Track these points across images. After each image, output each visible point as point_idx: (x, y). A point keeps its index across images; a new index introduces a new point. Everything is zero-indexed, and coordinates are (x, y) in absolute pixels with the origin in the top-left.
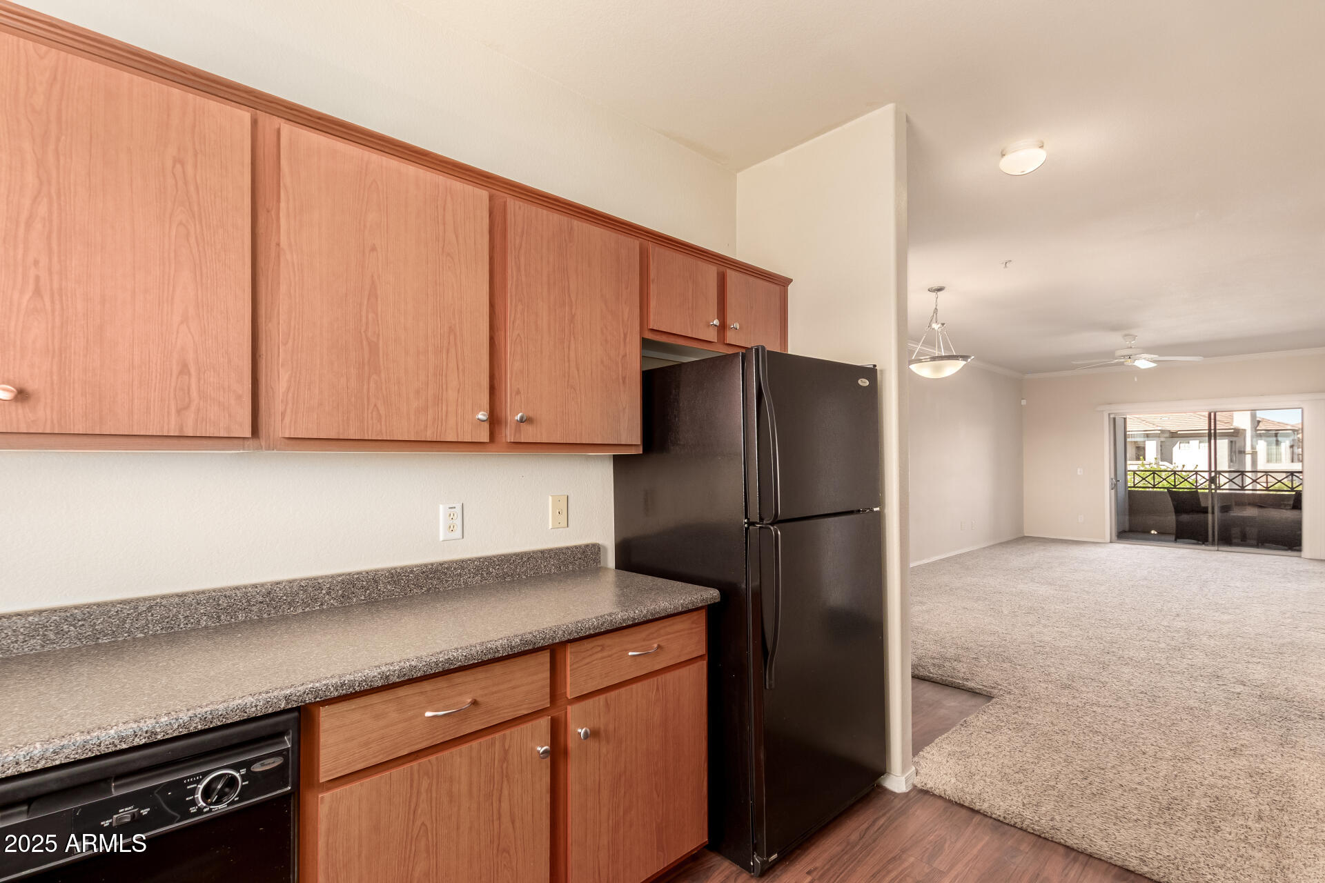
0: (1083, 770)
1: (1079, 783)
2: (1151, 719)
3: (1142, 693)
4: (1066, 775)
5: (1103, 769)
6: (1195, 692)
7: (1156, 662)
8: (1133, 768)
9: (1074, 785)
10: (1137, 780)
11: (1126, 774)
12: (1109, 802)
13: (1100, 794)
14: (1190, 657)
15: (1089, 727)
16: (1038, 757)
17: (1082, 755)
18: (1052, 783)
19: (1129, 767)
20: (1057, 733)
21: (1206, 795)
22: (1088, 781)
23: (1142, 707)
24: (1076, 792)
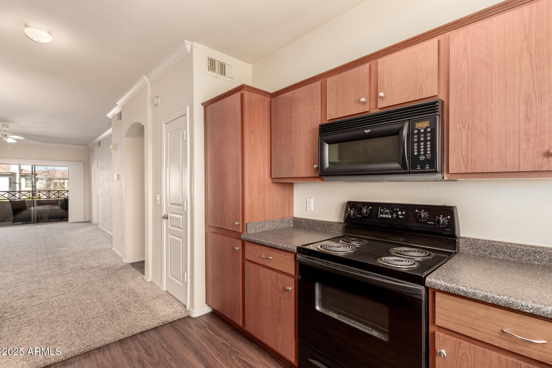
0: (75, 321)
1: (79, 326)
2: (78, 292)
3: (65, 285)
4: (71, 327)
5: (81, 317)
6: (82, 277)
7: (57, 272)
8: (90, 310)
9: (78, 328)
10: (95, 312)
11: (90, 314)
12: (95, 325)
13: (89, 325)
14: (68, 266)
15: (60, 306)
16: (52, 329)
17: (69, 317)
18: (69, 333)
19: (88, 311)
20: (49, 315)
21: (118, 305)
22: (81, 324)
23: (70, 290)
24: (81, 330)
